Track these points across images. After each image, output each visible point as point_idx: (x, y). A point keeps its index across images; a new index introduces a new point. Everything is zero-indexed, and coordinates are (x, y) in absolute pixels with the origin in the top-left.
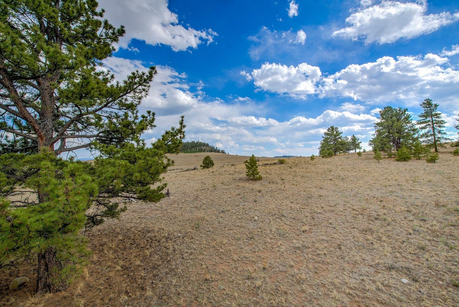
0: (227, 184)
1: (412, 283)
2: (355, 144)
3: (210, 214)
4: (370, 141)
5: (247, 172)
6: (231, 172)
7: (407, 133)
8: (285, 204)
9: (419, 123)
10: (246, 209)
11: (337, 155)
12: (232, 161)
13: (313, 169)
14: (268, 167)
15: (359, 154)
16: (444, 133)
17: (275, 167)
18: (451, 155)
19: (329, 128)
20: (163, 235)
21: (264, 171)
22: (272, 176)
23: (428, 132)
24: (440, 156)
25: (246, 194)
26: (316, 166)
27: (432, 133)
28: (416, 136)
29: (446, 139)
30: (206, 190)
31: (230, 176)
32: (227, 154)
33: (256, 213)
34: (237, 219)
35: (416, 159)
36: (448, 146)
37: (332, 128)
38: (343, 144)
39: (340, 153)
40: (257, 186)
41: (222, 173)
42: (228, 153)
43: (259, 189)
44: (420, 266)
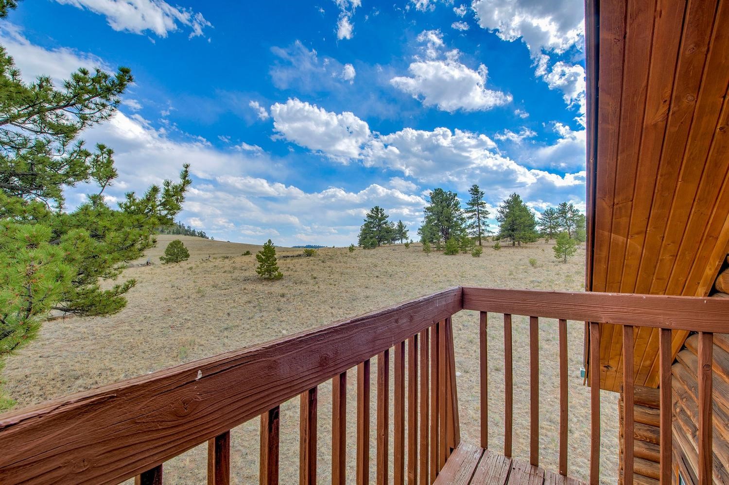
0: (223, 288)
1: (464, 374)
2: (401, 232)
3: (203, 335)
4: (419, 229)
5: (258, 268)
6: (226, 269)
7: (455, 222)
8: (324, 310)
9: (467, 212)
10: (265, 322)
11: (382, 246)
12: (220, 252)
13: (354, 263)
14: (288, 260)
15: (407, 245)
16: (488, 225)
17: (301, 260)
18: (492, 249)
19: (373, 209)
20: (115, 378)
21: (284, 266)
22: (297, 273)
23: (474, 223)
24: (484, 250)
25: (261, 301)
26: (358, 260)
27: (477, 224)
28: (463, 226)
29: (489, 232)
30: (186, 298)
31: (225, 274)
32: (210, 238)
33: (284, 325)
34: (254, 336)
35: (464, 253)
36: (490, 240)
37: (377, 208)
38: (388, 231)
39: (384, 244)
40: (276, 288)
41: (209, 270)
42: (212, 238)
43: (281, 292)
44: (469, 358)
